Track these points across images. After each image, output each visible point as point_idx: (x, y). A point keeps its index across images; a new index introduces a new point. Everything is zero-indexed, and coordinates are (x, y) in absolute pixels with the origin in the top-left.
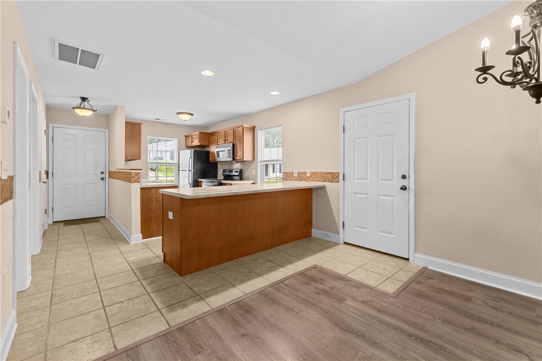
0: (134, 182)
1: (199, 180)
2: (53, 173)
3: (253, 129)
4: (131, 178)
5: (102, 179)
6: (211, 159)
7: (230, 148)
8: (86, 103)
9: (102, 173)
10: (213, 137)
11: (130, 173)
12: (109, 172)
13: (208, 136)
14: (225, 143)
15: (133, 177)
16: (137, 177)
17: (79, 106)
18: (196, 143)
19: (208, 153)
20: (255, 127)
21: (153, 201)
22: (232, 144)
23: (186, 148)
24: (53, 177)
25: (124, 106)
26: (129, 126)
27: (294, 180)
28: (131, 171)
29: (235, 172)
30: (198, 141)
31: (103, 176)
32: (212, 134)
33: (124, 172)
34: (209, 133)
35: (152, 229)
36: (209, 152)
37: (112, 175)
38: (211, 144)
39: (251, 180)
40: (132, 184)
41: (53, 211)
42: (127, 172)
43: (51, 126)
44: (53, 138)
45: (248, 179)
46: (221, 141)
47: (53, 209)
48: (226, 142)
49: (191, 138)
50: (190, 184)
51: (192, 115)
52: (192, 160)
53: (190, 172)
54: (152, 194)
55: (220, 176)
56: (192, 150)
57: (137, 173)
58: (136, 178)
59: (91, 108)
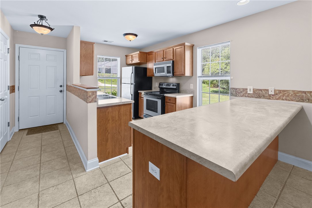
0: (90, 102)
1: (139, 91)
2: (19, 87)
3: (192, 47)
4: (87, 98)
5: (61, 91)
6: (149, 74)
7: (170, 65)
8: (44, 21)
9: (61, 86)
10: (151, 56)
11: (87, 92)
12: (67, 85)
13: (146, 55)
14: (163, 61)
15: (90, 97)
16: (94, 96)
17: (36, 23)
18: (136, 60)
19: (145, 69)
20: (194, 45)
21: (109, 120)
22: (172, 61)
23: (126, 65)
24: (19, 90)
25: (80, 27)
26: (83, 45)
27: (248, 97)
28: (88, 90)
29: (173, 86)
30: (138, 59)
31: (61, 89)
32: (150, 53)
33: (79, 89)
34: (146, 53)
35: (108, 151)
36: (147, 68)
37: (69, 88)
38: (149, 61)
39: (190, 94)
40: (89, 104)
41: (19, 120)
42: (82, 90)
43: (17, 46)
44: (19, 57)
45: (186, 92)
46: (160, 59)
47: (19, 119)
48: (165, 59)
49: (131, 57)
50: (132, 95)
51: (136, 35)
52: (133, 75)
53: (132, 85)
54: (109, 112)
55: (155, 88)
56: (134, 67)
57: (93, 92)
58: (92, 97)
59: (49, 26)
